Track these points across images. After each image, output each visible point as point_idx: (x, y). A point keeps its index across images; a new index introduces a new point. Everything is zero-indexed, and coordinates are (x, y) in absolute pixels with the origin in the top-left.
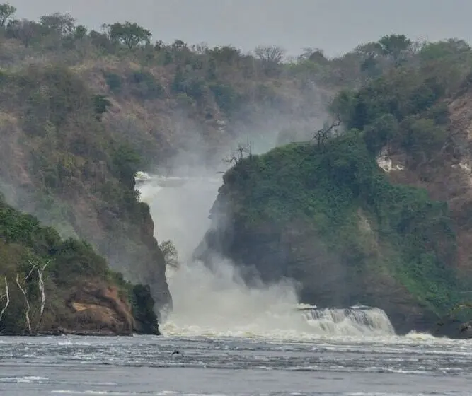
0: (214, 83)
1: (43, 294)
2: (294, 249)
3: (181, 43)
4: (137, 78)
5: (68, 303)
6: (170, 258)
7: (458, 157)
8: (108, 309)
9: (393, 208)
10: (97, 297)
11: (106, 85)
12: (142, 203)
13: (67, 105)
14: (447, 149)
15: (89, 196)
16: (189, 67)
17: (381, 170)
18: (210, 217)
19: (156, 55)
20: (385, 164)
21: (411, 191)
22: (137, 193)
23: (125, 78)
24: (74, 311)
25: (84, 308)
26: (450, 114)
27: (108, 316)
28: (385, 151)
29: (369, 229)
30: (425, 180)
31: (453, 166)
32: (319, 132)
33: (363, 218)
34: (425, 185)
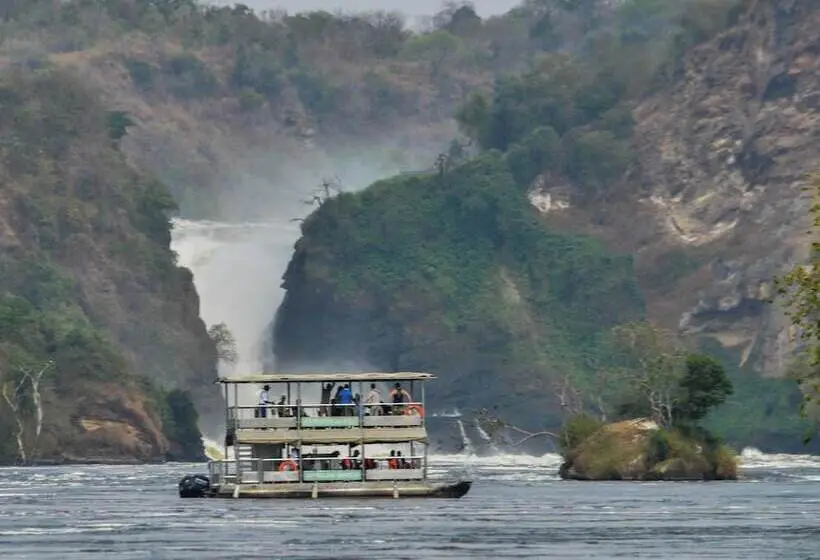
0: (295, 71)
1: (40, 410)
2: (408, 330)
3: (245, 8)
4: (177, 67)
5: (75, 420)
6: (225, 348)
7: (648, 186)
8: (130, 428)
9: (552, 265)
10: (113, 410)
11: (129, 79)
12: (182, 268)
13: (69, 128)
14: (631, 177)
15: (103, 260)
16: (257, 47)
17: (535, 209)
18: (283, 286)
19: (207, 29)
20: (541, 201)
21: (580, 240)
22: (173, 255)
23: (159, 67)
24: (83, 430)
25: (97, 427)
26: (635, 123)
27: (130, 436)
28: (541, 180)
29: (518, 297)
30: (601, 223)
31: (641, 201)
32: (441, 155)
33: (509, 281)
34: (600, 230)
